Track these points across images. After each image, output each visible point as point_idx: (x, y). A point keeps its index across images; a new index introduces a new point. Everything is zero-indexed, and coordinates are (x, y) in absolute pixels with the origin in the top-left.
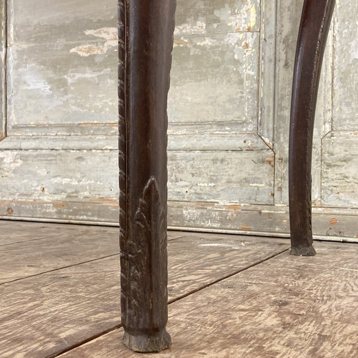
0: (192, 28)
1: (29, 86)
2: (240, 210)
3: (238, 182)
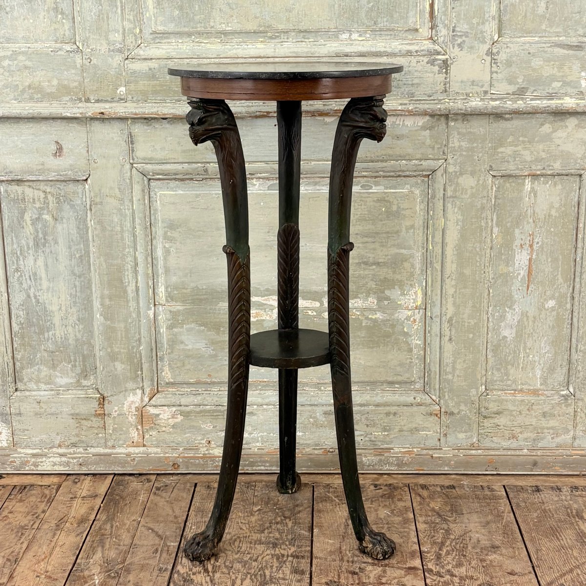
0: (364, 303)
1: (187, 345)
2: (414, 455)
3: (409, 431)
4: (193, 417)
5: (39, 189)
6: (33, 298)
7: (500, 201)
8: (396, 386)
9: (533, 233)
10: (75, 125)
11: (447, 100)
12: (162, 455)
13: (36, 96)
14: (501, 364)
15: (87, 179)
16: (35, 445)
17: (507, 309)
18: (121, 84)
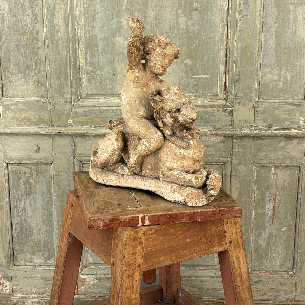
2: (214, 303)
3: (212, 290)
4: (103, 280)
5: (28, 168)
6: (23, 220)
7: (259, 178)
8: (206, 267)
9: (275, 194)
10: (47, 137)
11: (232, 129)
12: (87, 299)
13: (27, 123)
14: (259, 258)
15: (52, 164)
16: (23, 292)
17: (262, 231)
18: (70, 118)
